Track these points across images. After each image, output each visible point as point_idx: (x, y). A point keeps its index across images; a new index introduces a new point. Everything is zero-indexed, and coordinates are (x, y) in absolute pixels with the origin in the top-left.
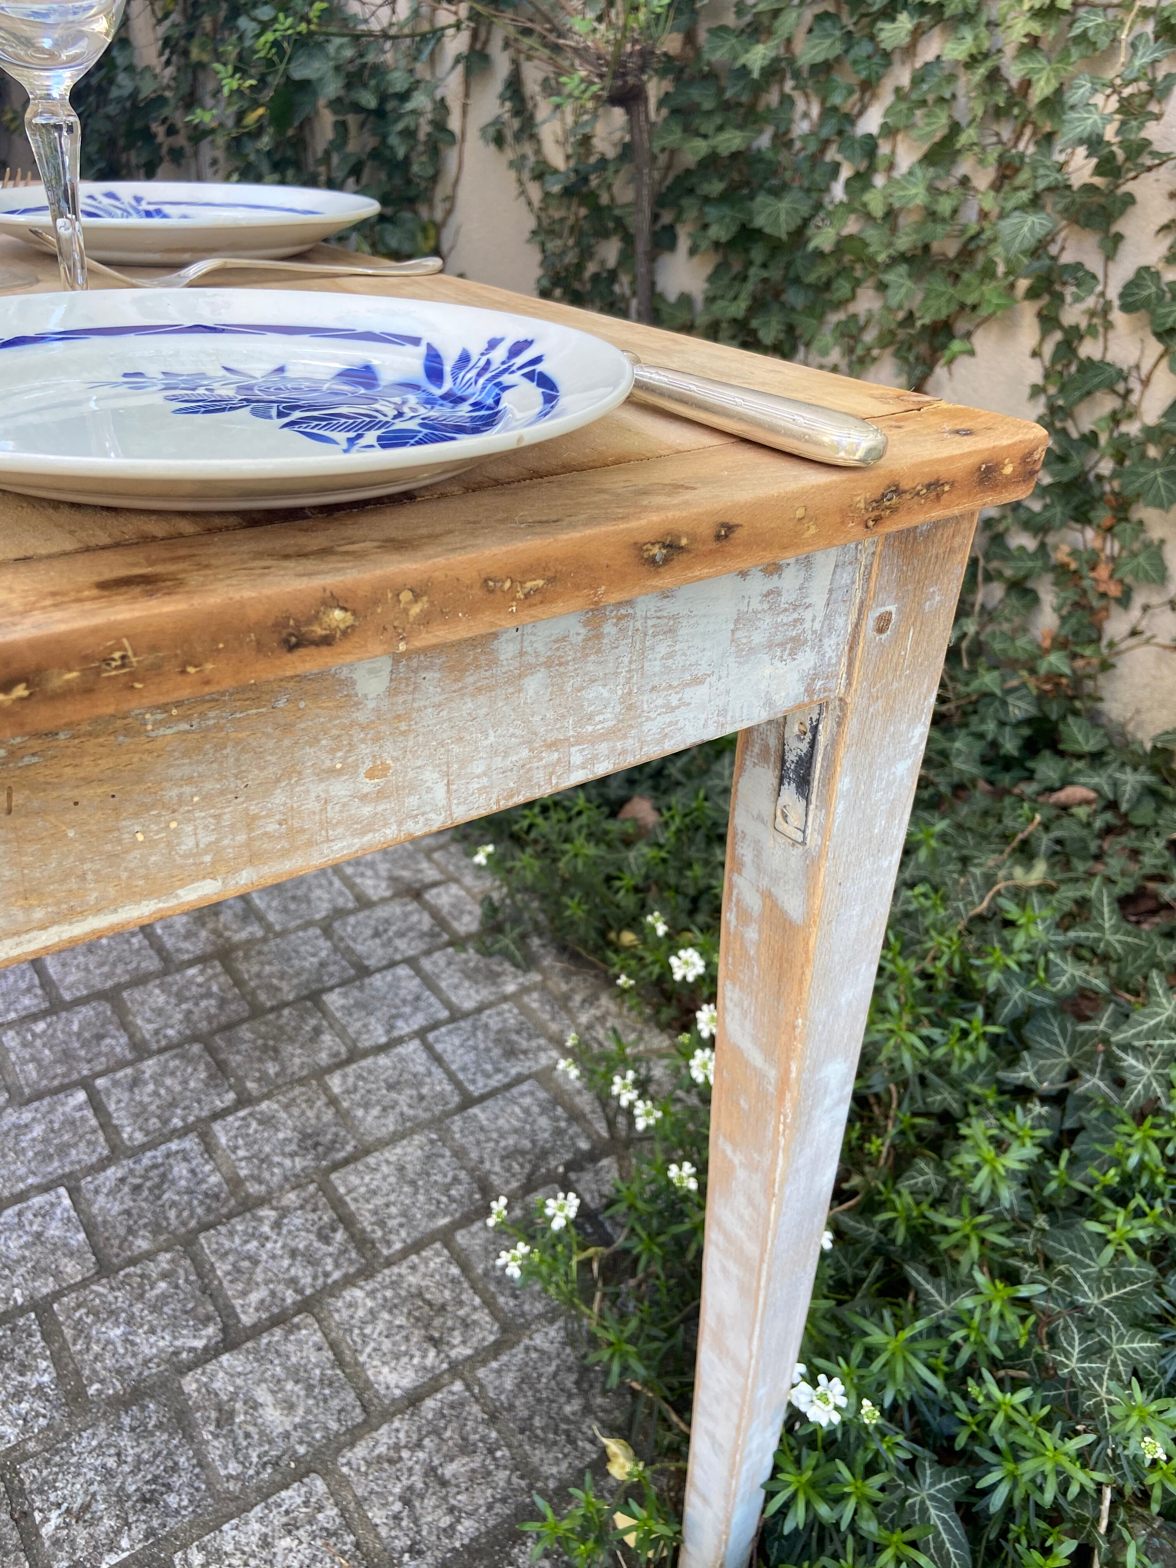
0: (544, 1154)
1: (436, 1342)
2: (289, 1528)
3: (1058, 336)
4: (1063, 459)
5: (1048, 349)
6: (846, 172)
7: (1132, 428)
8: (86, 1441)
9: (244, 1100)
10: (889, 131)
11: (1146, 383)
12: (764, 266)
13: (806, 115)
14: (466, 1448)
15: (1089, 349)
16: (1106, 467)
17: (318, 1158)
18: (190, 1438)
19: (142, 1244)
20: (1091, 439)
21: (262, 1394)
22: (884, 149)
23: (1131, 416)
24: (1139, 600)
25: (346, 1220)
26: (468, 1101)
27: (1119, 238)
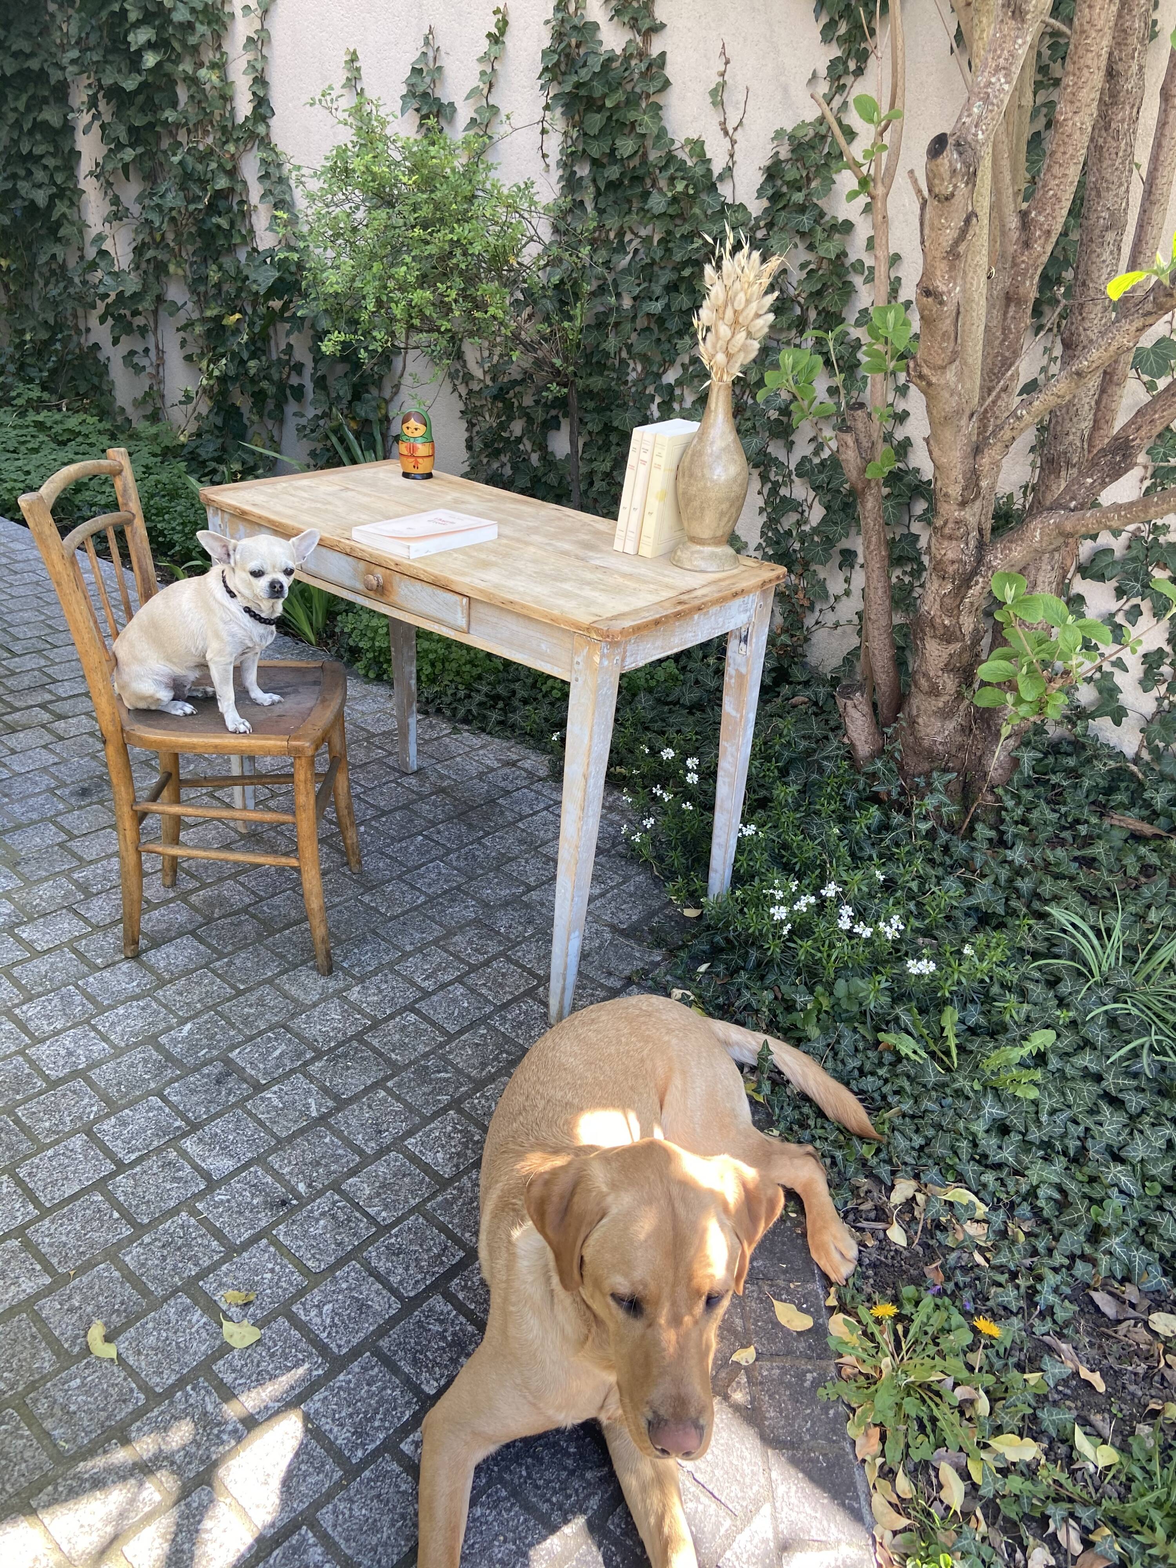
3: (769, 485)
4: (778, 543)
5: (766, 491)
6: (658, 400)
7: (806, 528)
9: (487, 834)
10: (679, 382)
11: (810, 507)
12: (618, 444)
13: (634, 369)
15: (784, 491)
16: (797, 546)
19: (481, 872)
20: (789, 533)
22: (678, 392)
23: (806, 522)
24: (818, 607)
27: (792, 443)
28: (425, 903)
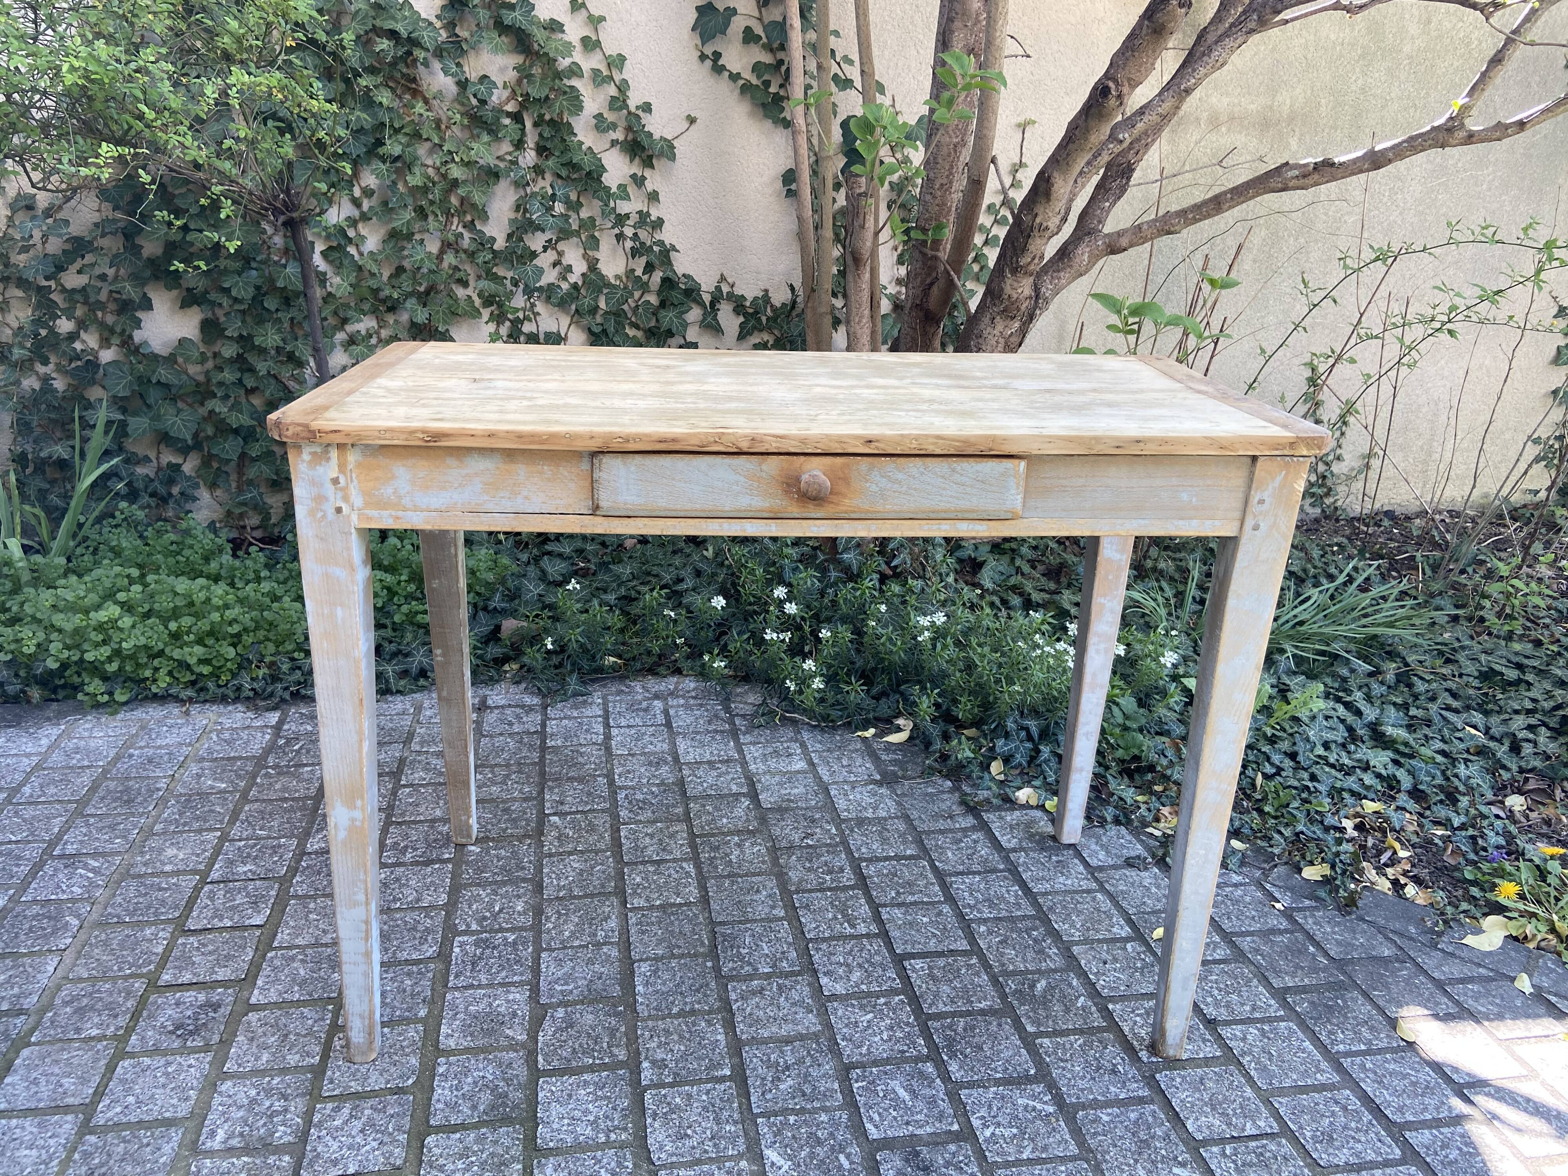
0: (716, 716)
1: (790, 755)
2: (846, 795)
8: (776, 831)
14: (839, 759)
17: (666, 763)
18: (792, 809)
19: (679, 810)
21: (783, 792)
25: (709, 763)
26: (668, 724)
28: (698, 866)
